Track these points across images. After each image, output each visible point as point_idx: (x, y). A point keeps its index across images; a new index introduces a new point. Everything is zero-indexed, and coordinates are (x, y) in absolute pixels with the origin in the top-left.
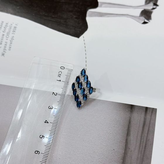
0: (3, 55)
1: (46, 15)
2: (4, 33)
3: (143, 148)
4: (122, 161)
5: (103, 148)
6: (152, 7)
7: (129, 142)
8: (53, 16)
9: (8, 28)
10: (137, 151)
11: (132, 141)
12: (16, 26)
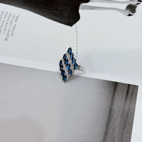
0: (6, 40)
1: (44, 7)
2: (7, 22)
3: (126, 116)
4: (106, 126)
5: (89, 115)
6: (136, 3)
7: (112, 110)
8: (51, 8)
9: (11, 17)
10: (119, 118)
11: (115, 110)
12: (18, 16)
